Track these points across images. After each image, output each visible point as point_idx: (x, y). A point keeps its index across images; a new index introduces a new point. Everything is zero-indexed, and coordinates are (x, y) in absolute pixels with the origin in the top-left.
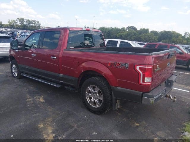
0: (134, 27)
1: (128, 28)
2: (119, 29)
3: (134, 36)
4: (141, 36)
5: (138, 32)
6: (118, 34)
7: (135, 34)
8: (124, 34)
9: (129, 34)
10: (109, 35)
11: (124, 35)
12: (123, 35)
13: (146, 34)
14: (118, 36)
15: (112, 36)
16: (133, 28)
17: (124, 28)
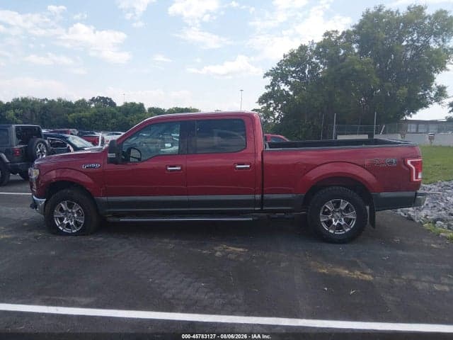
0: (107, 98)
1: (93, 100)
2: (70, 103)
3: (114, 121)
4: (129, 120)
5: (119, 111)
6: (71, 115)
7: (114, 116)
8: (87, 114)
9: (99, 115)
10: (44, 117)
11: (86, 118)
12: (83, 117)
13: (140, 115)
14: (70, 120)
15: (53, 120)
16: (106, 101)
17: (83, 100)
